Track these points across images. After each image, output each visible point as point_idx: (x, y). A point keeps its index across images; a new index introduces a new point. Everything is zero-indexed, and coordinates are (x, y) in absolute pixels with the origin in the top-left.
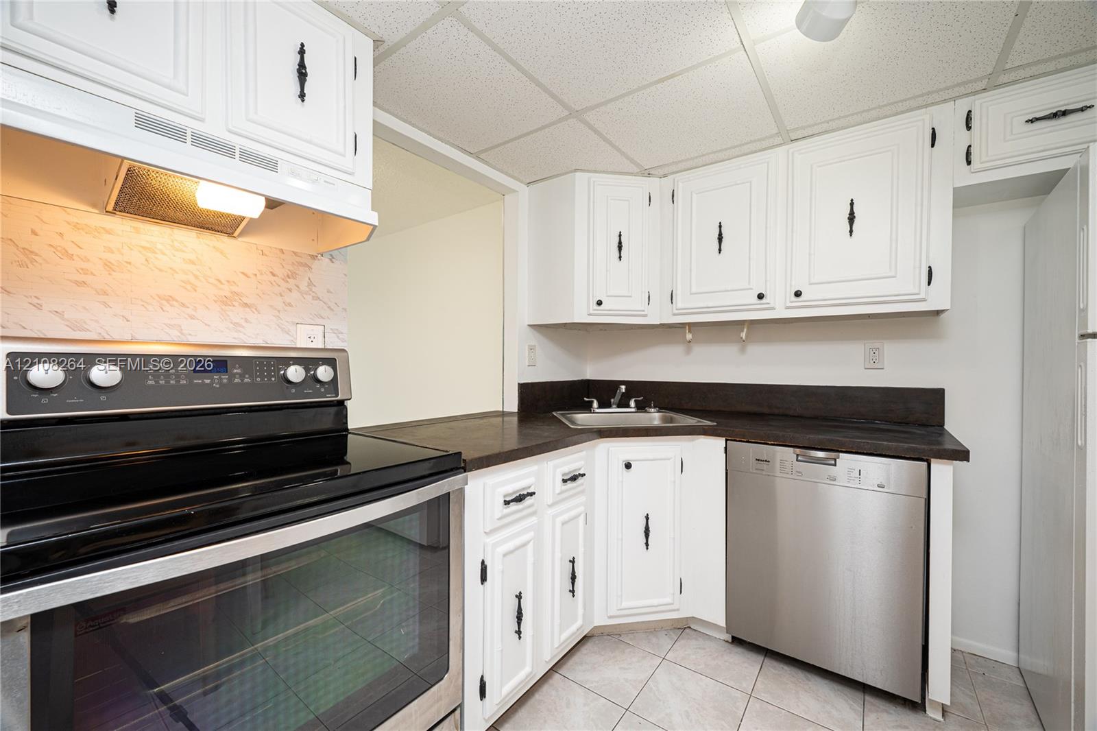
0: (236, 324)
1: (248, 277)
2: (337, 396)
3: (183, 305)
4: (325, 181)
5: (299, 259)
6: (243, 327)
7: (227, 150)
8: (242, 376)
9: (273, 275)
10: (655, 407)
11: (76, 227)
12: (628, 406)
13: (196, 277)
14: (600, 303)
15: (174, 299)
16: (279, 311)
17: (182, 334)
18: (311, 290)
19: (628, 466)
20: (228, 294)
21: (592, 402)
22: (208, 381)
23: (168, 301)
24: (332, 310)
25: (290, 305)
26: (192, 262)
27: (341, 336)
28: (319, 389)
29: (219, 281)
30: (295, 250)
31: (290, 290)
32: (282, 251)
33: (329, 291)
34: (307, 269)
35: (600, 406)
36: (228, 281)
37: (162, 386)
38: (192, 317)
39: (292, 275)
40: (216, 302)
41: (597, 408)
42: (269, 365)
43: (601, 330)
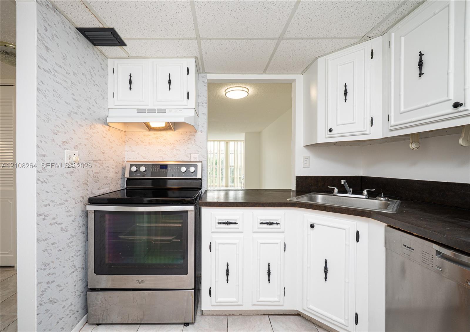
0: (175, 155)
1: (178, 141)
2: (197, 177)
3: (163, 151)
4: (179, 111)
5: (191, 134)
6: (176, 156)
7: (153, 111)
8: (171, 170)
9: (184, 140)
10: (384, 197)
11: (144, 135)
12: (361, 194)
13: (166, 143)
14: (330, 130)
15: (161, 150)
16: (186, 150)
17: (163, 159)
18: (195, 143)
19: (312, 226)
20: (173, 147)
21: (334, 189)
22: (163, 171)
23: (160, 150)
24: (201, 148)
25: (189, 148)
26: (165, 140)
27: (204, 157)
28: (191, 174)
29: (171, 144)
30: (190, 131)
31: (189, 144)
32: (186, 132)
33: (200, 142)
34: (194, 136)
35: (339, 192)
36: (173, 144)
37: (154, 172)
38: (165, 154)
39: (189, 139)
40: (170, 149)
41: (337, 193)
42: (178, 167)
43: (368, 144)
